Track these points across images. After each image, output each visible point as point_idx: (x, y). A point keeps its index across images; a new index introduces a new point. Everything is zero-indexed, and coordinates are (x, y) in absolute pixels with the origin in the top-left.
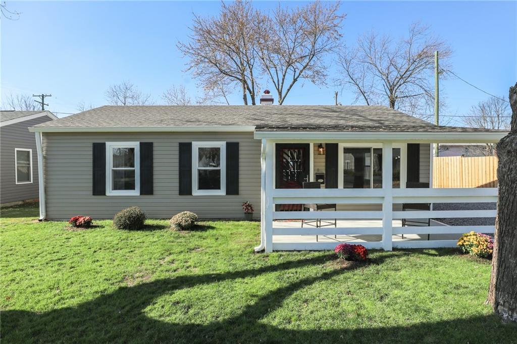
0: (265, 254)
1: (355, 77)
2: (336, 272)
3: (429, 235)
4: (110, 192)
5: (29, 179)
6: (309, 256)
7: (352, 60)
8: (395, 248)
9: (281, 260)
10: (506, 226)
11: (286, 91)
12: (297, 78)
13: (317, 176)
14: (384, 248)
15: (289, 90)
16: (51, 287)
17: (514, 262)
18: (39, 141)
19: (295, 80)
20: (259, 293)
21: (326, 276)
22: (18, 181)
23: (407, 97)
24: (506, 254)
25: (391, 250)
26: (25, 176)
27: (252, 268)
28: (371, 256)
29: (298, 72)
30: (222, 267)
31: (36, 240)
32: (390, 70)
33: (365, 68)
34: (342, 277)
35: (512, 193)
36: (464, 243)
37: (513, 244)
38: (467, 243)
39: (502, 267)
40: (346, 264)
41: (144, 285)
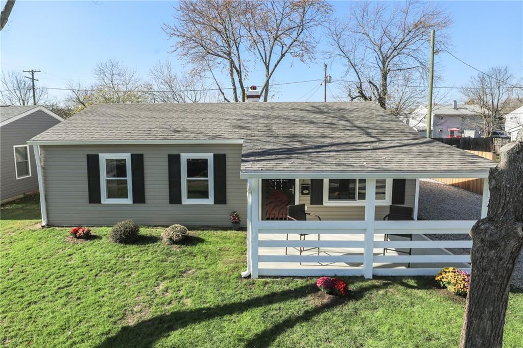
0: (251, 280)
1: (345, 49)
2: (318, 311)
3: (409, 263)
4: (105, 201)
5: (27, 173)
6: (292, 286)
7: (343, 33)
8: (375, 276)
9: (266, 291)
10: (475, 308)
11: (273, 67)
12: (285, 53)
13: (302, 187)
14: (365, 276)
15: (276, 66)
16: (63, 327)
17: (481, 342)
18: (37, 153)
19: (283, 55)
20: (246, 337)
21: (307, 316)
22: (18, 176)
23: (400, 70)
24: (474, 333)
25: (372, 278)
26: (23, 169)
27: (239, 300)
28: (352, 287)
29: (285, 48)
30: (212, 299)
31: (42, 257)
32: (383, 41)
33: (357, 41)
34: (321, 317)
35: (483, 280)
36: (442, 279)
37: (480, 326)
38: (445, 280)
39: (469, 342)
40: (327, 299)
41: (144, 322)
